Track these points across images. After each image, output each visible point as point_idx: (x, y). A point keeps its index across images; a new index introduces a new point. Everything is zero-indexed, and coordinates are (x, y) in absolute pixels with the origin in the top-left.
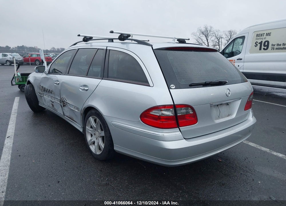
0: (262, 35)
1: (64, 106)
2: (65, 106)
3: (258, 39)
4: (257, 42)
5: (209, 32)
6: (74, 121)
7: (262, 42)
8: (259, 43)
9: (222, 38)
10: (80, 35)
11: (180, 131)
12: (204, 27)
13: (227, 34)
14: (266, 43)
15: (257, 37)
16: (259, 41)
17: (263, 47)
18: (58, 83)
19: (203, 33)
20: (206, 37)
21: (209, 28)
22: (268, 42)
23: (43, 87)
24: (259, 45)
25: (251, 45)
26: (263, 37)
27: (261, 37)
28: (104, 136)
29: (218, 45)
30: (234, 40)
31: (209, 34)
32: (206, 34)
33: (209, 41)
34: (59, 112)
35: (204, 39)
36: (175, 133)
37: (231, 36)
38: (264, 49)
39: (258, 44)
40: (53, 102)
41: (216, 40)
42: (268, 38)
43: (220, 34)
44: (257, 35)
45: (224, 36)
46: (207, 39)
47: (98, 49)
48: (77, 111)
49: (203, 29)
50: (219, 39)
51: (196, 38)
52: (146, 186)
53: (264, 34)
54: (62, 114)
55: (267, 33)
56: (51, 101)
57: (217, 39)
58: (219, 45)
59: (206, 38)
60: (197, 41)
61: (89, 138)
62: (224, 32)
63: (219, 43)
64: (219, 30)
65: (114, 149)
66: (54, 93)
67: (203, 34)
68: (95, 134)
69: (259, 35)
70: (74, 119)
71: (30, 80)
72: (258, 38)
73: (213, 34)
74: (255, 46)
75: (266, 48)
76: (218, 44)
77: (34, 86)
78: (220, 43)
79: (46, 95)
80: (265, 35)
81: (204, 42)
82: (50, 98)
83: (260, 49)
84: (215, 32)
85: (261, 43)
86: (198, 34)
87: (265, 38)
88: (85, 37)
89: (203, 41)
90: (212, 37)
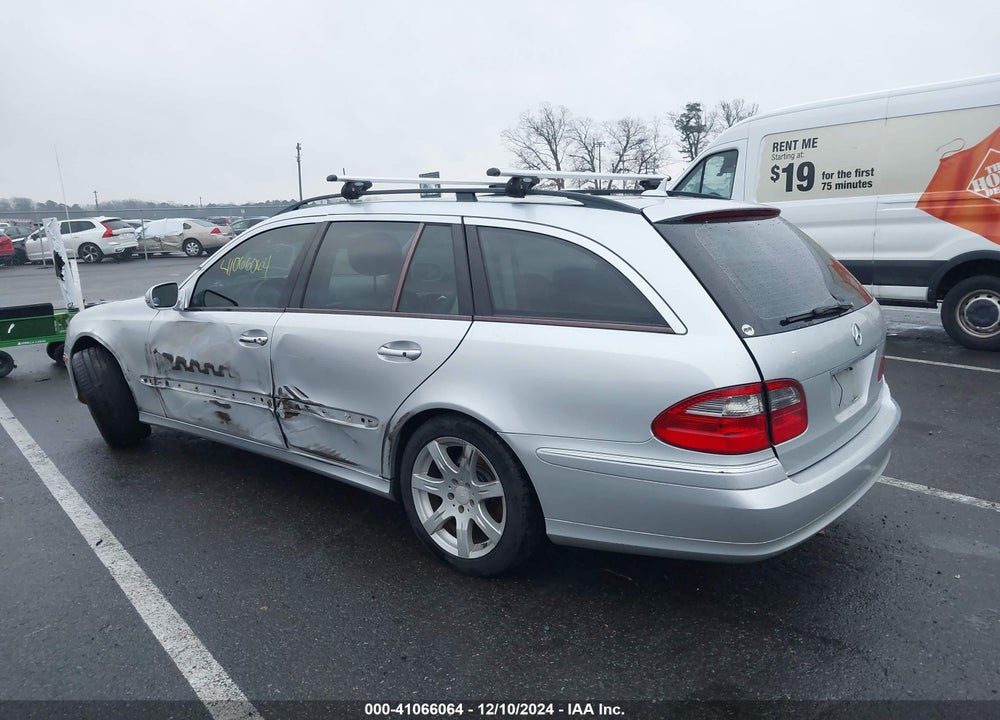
0: (789, 146)
1: (289, 415)
2: (297, 414)
3: (780, 158)
4: (778, 168)
5: (556, 125)
6: (343, 461)
7: (791, 165)
8: (784, 171)
9: (600, 144)
10: (338, 177)
11: (777, 456)
12: (541, 111)
13: (615, 130)
14: (806, 170)
15: (775, 153)
16: (784, 164)
17: (796, 182)
18: (263, 338)
19: (538, 131)
20: (550, 143)
21: (557, 115)
22: (811, 166)
23: (169, 357)
24: (783, 176)
25: (759, 177)
26: (792, 151)
27: (788, 152)
28: (500, 498)
29: (589, 170)
30: (705, 160)
31: (560, 134)
32: (548, 132)
33: (559, 158)
34: (263, 438)
35: (544, 149)
36: (762, 463)
37: (628, 138)
38: (800, 188)
39: (780, 172)
40: (227, 406)
41: (583, 153)
42: (809, 155)
43: (592, 131)
44: (775, 146)
45: (607, 139)
46: (552, 150)
47: (426, 224)
48: (362, 426)
49: (538, 118)
50: (591, 148)
51: (518, 148)
52: (673, 631)
53: (795, 141)
54: (280, 442)
55: (804, 141)
56: (216, 403)
57: (587, 148)
58: (593, 168)
59: (550, 146)
60: (521, 159)
61: (425, 512)
62: (605, 124)
63: (592, 162)
64: (590, 120)
65: (549, 531)
66: (238, 374)
67: (540, 134)
68: (451, 496)
69: (781, 146)
70: (343, 456)
71: (95, 333)
72: (780, 153)
73: (573, 134)
74: (772, 178)
75: (805, 184)
76: (589, 166)
77: (117, 355)
78: (596, 162)
79: (182, 384)
80: (799, 144)
81: (544, 160)
82: (205, 395)
83: (789, 188)
84: (577, 124)
85: (789, 170)
86: (523, 134)
87: (800, 155)
88: (349, 184)
89: (541, 156)
90: (568, 144)
